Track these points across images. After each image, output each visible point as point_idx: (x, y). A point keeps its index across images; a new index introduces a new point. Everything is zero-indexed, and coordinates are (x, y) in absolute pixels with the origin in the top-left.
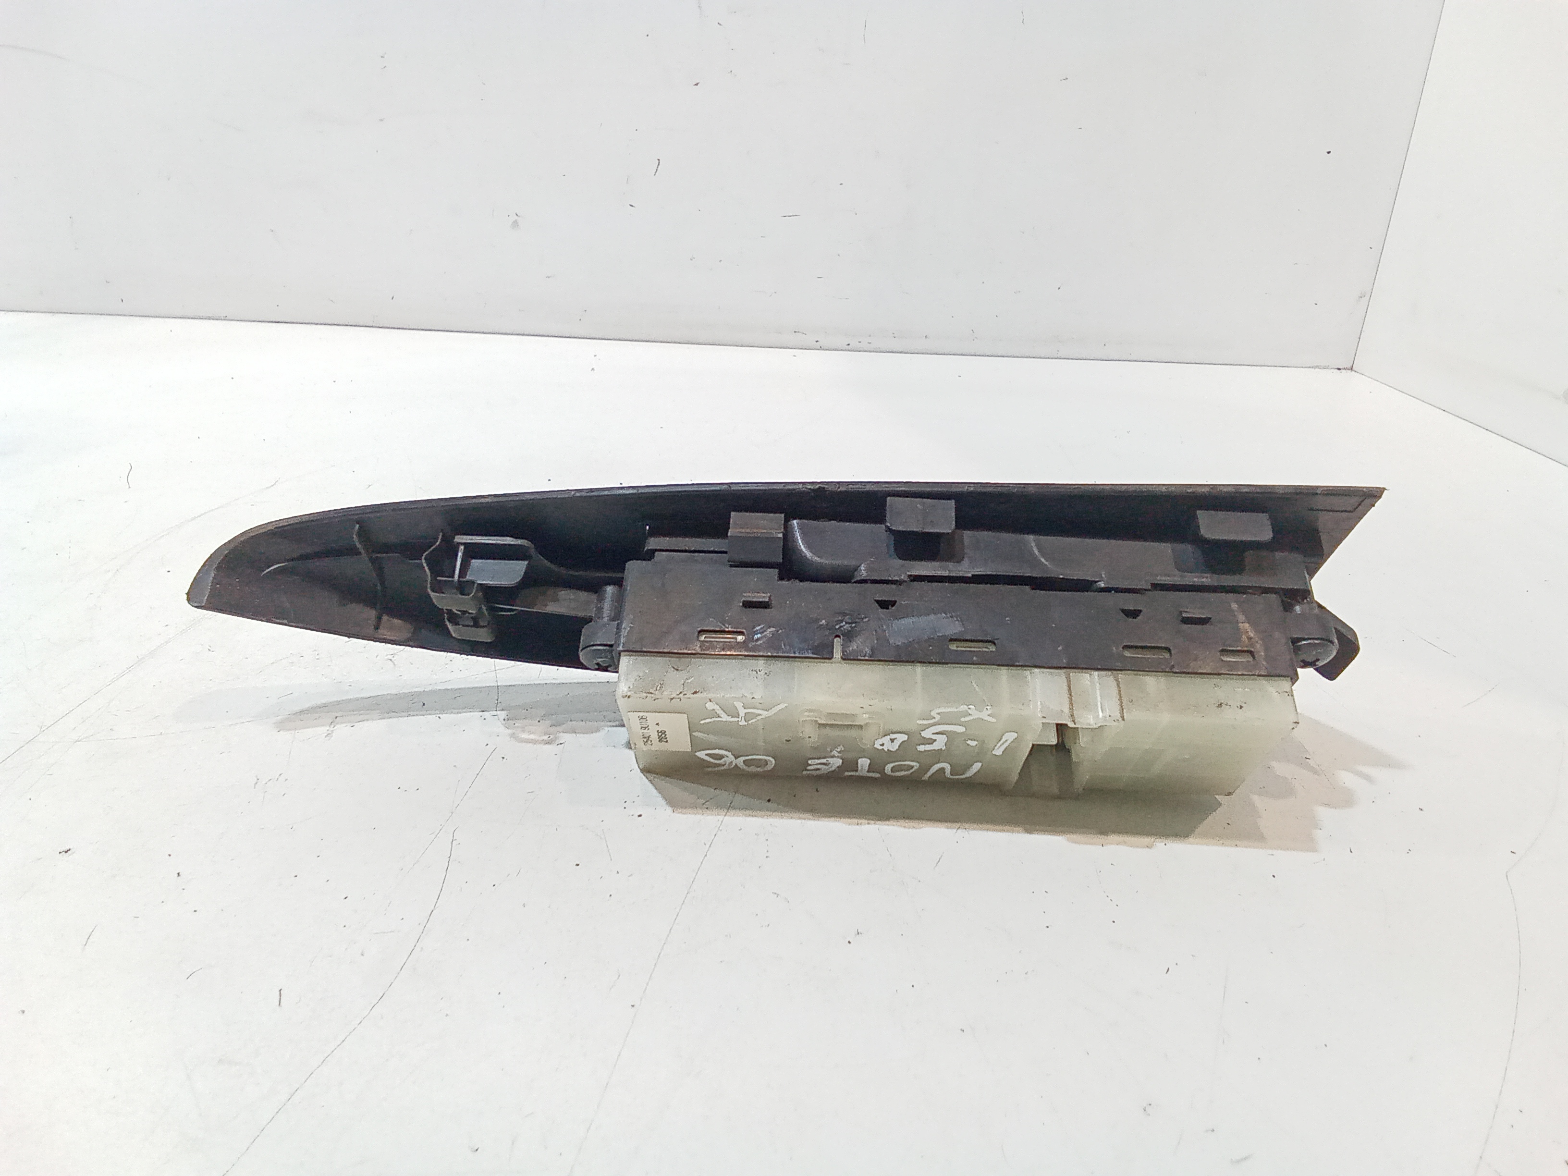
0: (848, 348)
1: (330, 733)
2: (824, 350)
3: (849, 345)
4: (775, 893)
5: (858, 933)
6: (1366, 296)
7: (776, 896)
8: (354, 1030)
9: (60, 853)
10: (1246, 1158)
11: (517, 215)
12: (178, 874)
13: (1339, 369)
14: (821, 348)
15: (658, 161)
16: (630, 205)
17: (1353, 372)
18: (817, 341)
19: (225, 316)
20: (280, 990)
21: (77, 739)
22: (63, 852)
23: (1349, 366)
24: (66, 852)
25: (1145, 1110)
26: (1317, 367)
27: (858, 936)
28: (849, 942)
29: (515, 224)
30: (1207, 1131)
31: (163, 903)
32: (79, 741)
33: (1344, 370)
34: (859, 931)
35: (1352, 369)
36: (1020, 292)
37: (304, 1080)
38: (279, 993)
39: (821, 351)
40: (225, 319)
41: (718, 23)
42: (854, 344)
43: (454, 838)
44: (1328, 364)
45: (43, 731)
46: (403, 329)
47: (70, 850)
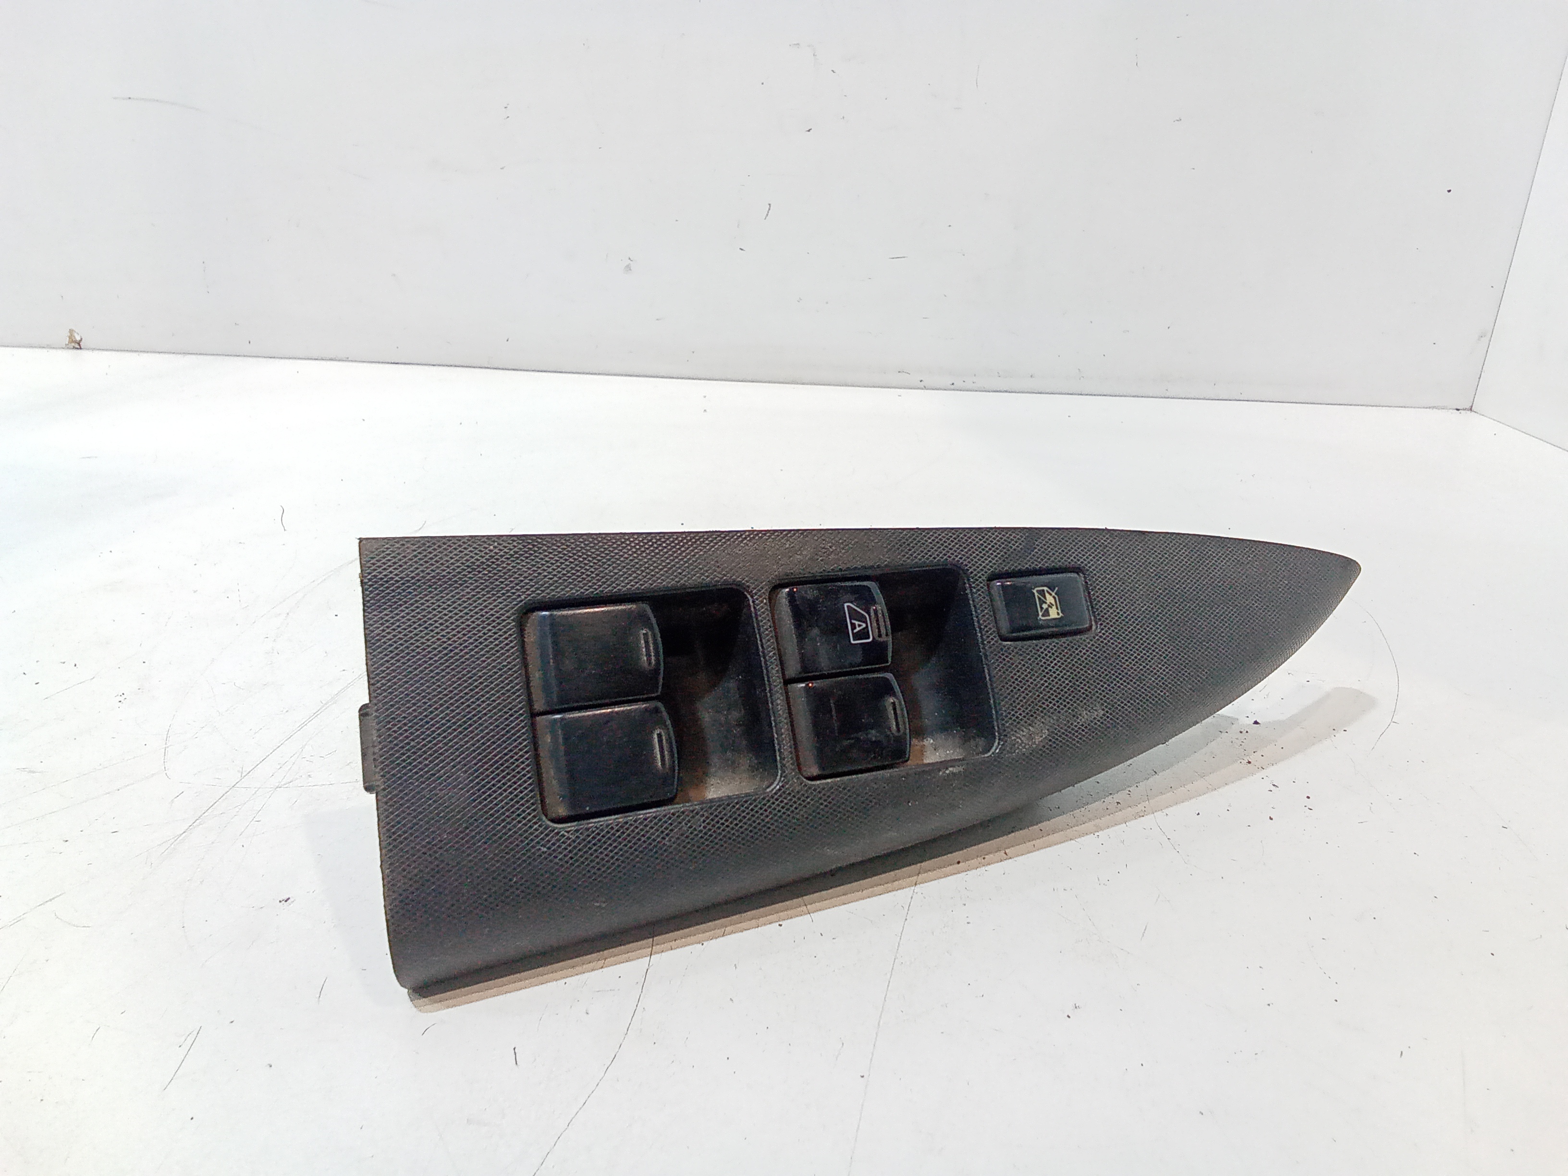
0: (953, 387)
2: (928, 389)
3: (953, 384)
5: (1076, 1007)
6: (1487, 335)
8: (592, 1092)
9: (280, 902)
11: (630, 259)
13: (1458, 410)
14: (925, 388)
15: (769, 205)
16: (741, 249)
17: (1472, 413)
18: (921, 381)
20: (514, 1049)
21: (277, 784)
22: (283, 901)
23: (1468, 407)
24: (286, 901)
26: (1434, 407)
27: (1076, 1010)
28: (1069, 1017)
29: (628, 268)
32: (280, 787)
33: (1463, 411)
34: (1076, 1005)
35: (1471, 410)
36: (1128, 331)
37: (553, 1144)
38: (514, 1052)
39: (925, 391)
40: (347, 360)
41: (833, 71)
42: (959, 383)
44: (1446, 405)
45: (245, 776)
46: (517, 370)
47: (289, 899)
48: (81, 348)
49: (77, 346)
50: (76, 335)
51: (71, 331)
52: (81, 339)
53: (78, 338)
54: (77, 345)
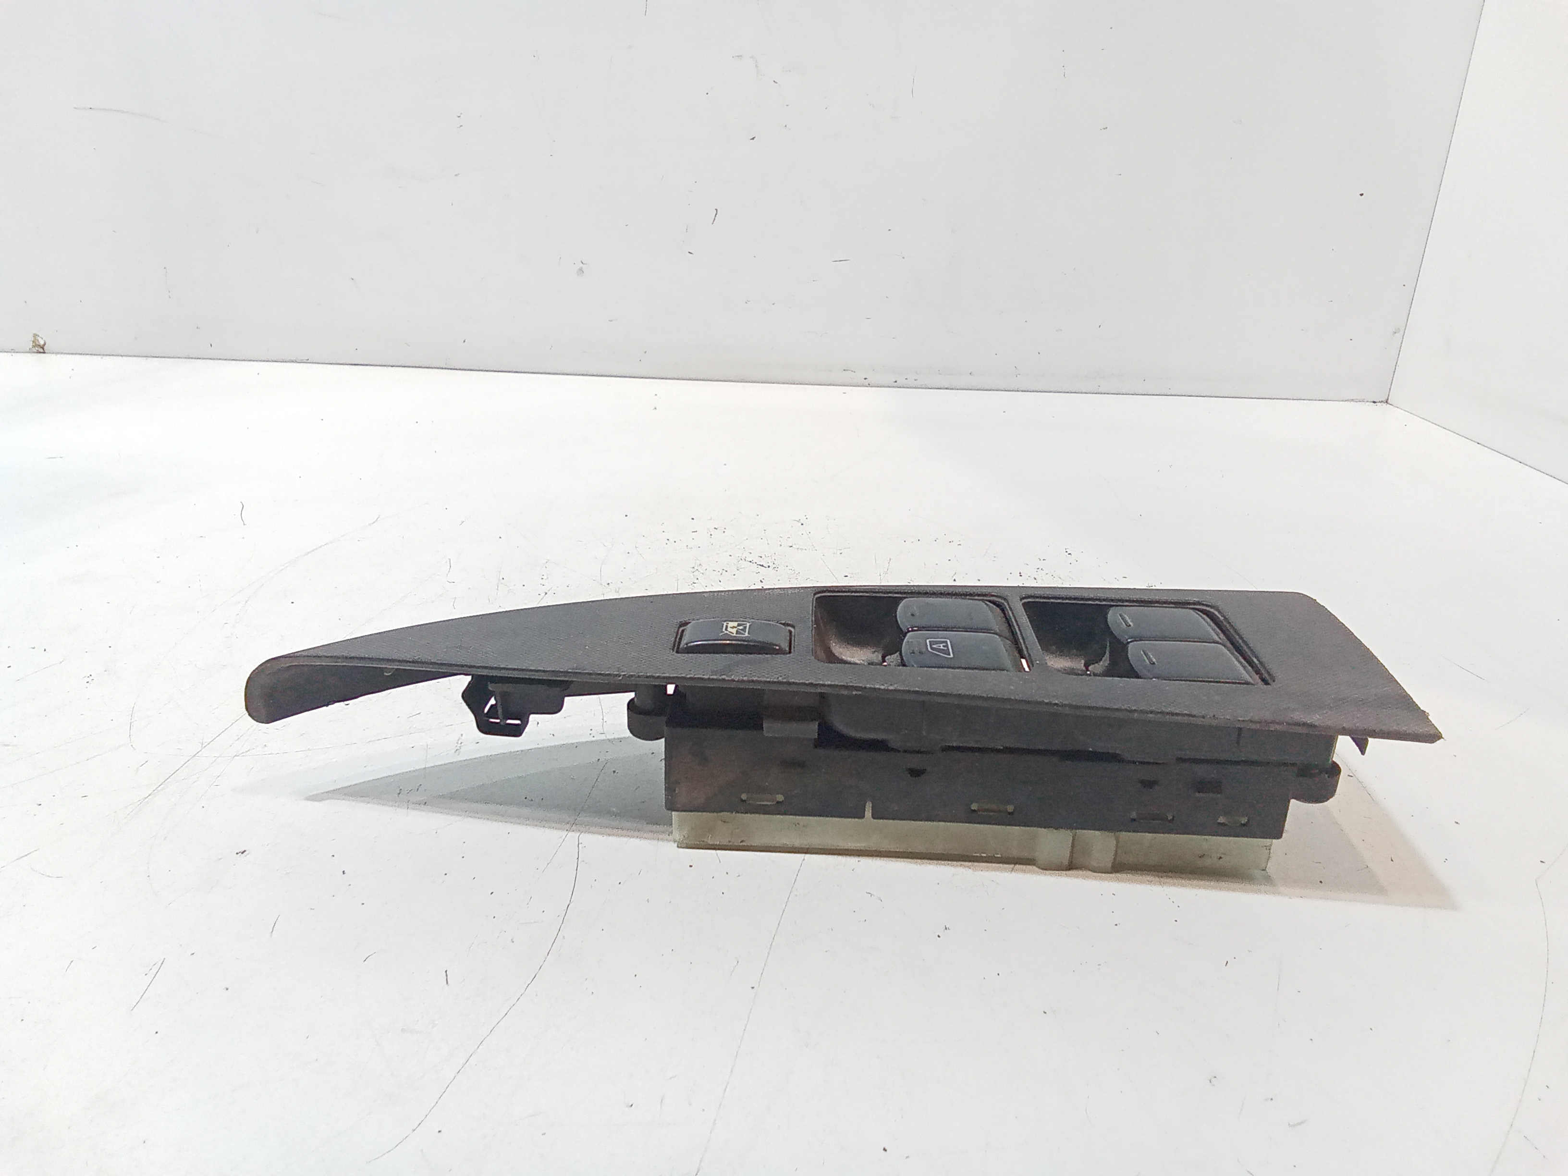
0: (895, 385)
1: (459, 748)
2: (874, 387)
3: (896, 382)
4: (869, 893)
5: (946, 929)
6: (1400, 332)
7: (870, 895)
8: (514, 1005)
9: (237, 854)
10: (1302, 1123)
11: (582, 263)
12: (344, 872)
13: (1374, 402)
14: (872, 386)
15: (715, 211)
16: (689, 252)
17: (1388, 405)
18: (865, 379)
19: (307, 359)
20: (446, 971)
21: (235, 754)
22: (240, 852)
23: (1384, 399)
24: (243, 853)
25: (1210, 1082)
26: (1352, 400)
27: (946, 931)
28: (939, 936)
29: (581, 270)
30: (1266, 1100)
31: (334, 897)
32: (238, 756)
33: (1379, 403)
34: (947, 927)
35: (1387, 402)
36: (1061, 330)
37: (476, 1047)
38: (445, 974)
39: (869, 388)
40: (307, 362)
41: (774, 81)
42: (901, 381)
43: (580, 842)
44: (1363, 398)
45: (205, 747)
46: (473, 370)
47: (245, 851)
48: (44, 353)
49: (42, 351)
50: (40, 339)
51: (35, 335)
52: (45, 344)
53: (42, 343)
54: (41, 349)
